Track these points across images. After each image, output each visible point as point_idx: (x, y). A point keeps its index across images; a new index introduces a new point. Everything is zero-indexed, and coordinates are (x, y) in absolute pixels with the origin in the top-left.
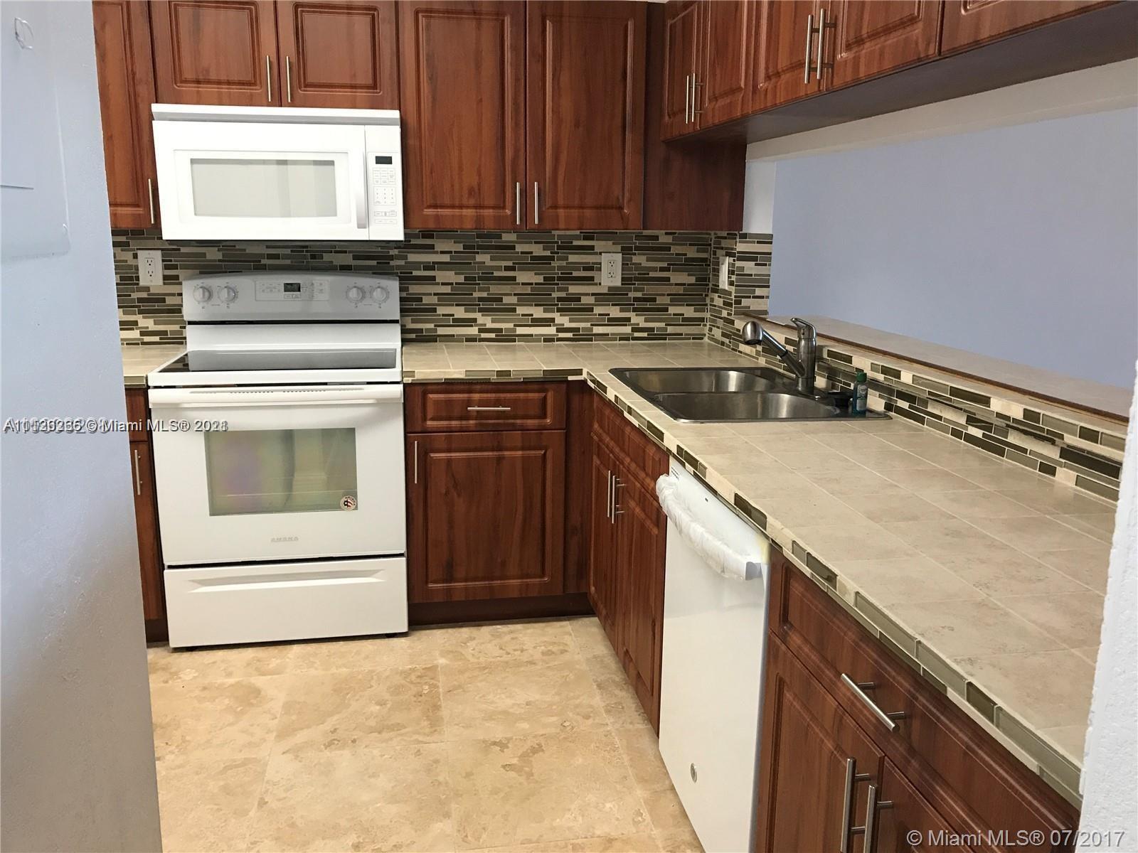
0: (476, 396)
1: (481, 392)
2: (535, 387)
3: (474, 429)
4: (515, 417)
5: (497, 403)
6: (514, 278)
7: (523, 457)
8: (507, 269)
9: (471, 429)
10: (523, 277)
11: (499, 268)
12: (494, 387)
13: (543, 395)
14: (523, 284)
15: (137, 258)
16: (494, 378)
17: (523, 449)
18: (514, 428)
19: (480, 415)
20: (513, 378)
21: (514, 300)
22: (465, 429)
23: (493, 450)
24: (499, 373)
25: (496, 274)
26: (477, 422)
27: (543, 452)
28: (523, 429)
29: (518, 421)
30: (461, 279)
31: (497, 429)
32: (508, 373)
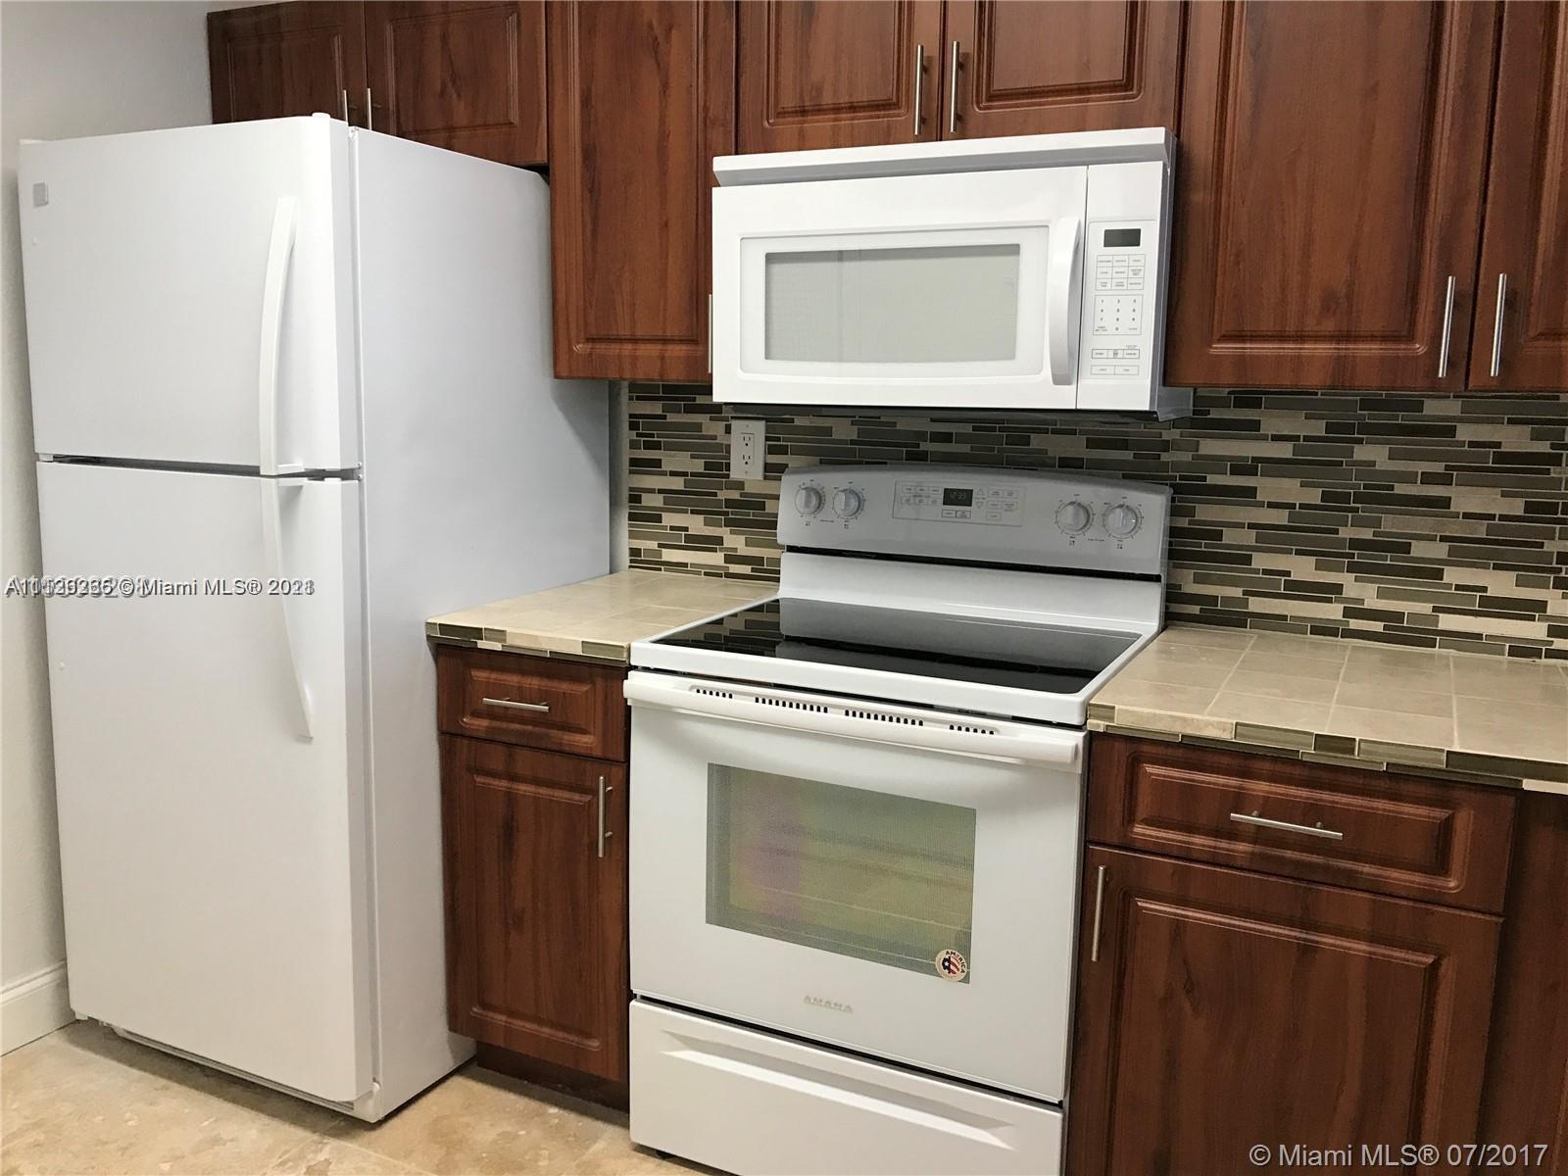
0: (1260, 787)
1: (1273, 779)
2: (1423, 790)
3: (1245, 864)
4: (1355, 857)
5: (1310, 813)
6: (1445, 502)
7: (1371, 961)
8: (1428, 479)
9: (1239, 863)
10: (1467, 499)
11: (1408, 478)
12: (1306, 772)
13: (1440, 814)
14: (1467, 516)
15: (730, 433)
16: (1308, 752)
17: (1373, 939)
18: (1351, 881)
19: (1260, 835)
20: (1357, 759)
21: (1440, 550)
22: (1221, 861)
23: (1290, 923)
24: (1323, 742)
25: (1400, 489)
26: (1258, 849)
27: (1430, 960)
28: (1376, 888)
29: (1366, 869)
30: (1314, 496)
31: (1303, 874)
32: (1346, 745)
